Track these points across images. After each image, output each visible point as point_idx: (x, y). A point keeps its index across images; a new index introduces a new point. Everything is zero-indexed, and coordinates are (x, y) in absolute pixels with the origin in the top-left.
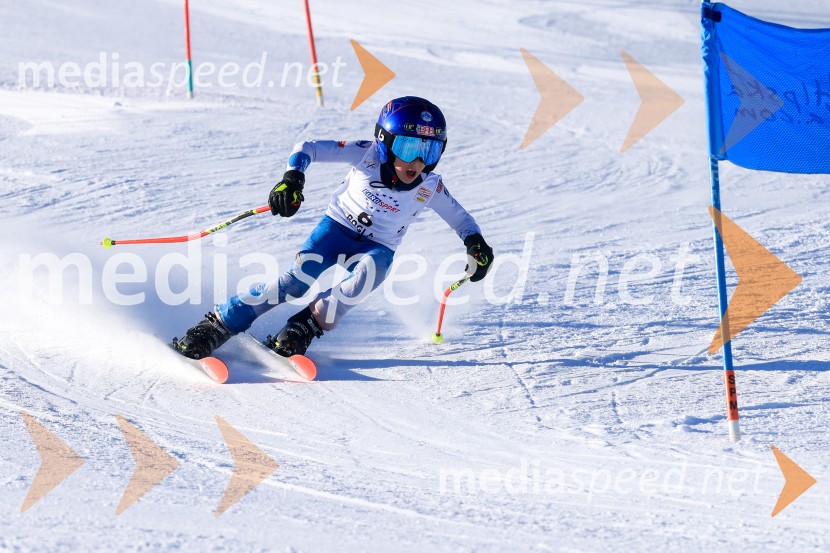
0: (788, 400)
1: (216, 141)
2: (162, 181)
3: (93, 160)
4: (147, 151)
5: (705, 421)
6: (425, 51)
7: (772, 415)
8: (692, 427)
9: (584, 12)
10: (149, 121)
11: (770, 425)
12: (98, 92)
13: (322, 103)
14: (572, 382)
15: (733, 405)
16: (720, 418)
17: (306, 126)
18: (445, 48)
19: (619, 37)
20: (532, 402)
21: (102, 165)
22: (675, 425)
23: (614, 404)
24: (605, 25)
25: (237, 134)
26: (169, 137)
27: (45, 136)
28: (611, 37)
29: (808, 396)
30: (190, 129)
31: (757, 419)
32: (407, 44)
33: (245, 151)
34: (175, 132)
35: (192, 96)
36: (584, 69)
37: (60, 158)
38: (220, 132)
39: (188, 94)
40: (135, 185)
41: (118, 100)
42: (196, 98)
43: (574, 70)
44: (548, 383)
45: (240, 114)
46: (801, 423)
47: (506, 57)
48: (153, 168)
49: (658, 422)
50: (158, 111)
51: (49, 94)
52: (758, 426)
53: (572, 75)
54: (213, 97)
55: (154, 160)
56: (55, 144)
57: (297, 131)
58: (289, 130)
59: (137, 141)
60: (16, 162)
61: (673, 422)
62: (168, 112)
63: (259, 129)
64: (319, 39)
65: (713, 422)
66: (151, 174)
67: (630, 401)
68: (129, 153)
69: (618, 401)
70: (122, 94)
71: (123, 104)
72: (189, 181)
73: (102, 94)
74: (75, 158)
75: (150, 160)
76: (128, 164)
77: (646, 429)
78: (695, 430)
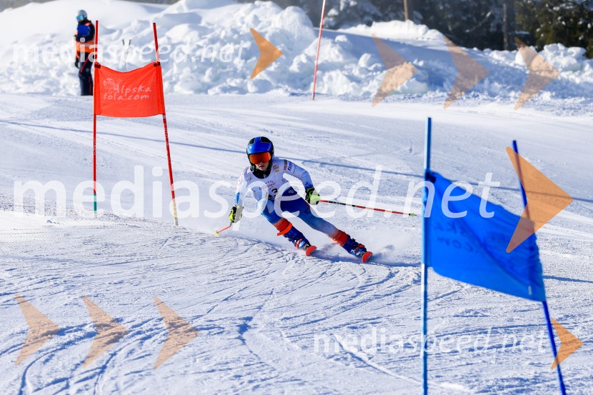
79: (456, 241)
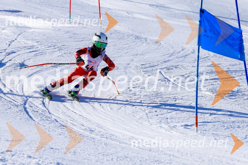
0: (209, 121)
1: (75, 36)
2: (62, 46)
3: (46, 39)
4: (59, 38)
5: (189, 126)
6: (126, 12)
7: (205, 125)
8: (186, 127)
9: (165, 4)
10: (59, 29)
11: (205, 128)
13: (101, 27)
14: (158, 111)
16: (193, 125)
18: (131, 12)
20: (148, 117)
21: (48, 41)
22: (182, 126)
23: (167, 119)
26: (64, 34)
27: (35, 32)
29: (214, 120)
30: (69, 32)
31: (202, 126)
32: (122, 10)
33: (83, 39)
34: (66, 33)
37: (38, 38)
38: (76, 34)
40: (55, 47)
44: (152, 111)
45: (81, 29)
46: (212, 128)
47: (145, 16)
48: (60, 43)
49: (178, 125)
50: (62, 27)
52: (202, 128)
56: (37, 34)
59: (56, 35)
61: (182, 125)
62: (64, 27)
63: (86, 33)
64: (101, 7)
65: (191, 126)
66: (59, 44)
67: (171, 118)
68: (54, 38)
69: (168, 118)
72: (68, 47)
74: (41, 39)
76: (54, 41)
77: (175, 127)
78: (187, 128)
79: (211, 36)
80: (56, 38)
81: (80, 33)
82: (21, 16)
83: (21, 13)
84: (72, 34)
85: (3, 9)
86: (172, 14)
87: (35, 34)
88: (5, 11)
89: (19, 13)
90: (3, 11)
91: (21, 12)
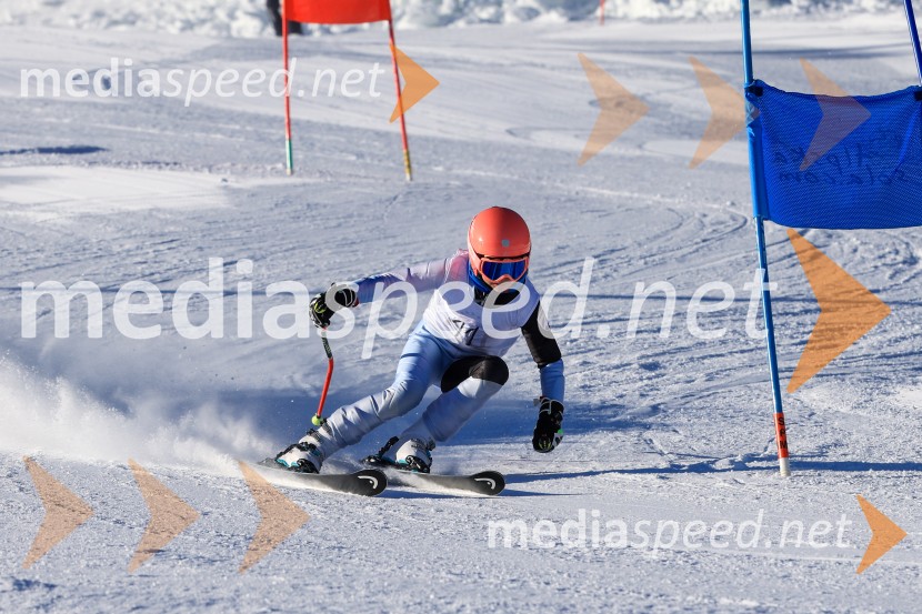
1: (314, 213)
3: (202, 231)
4: (252, 222)
6: (504, 131)
9: (649, 94)
10: (253, 195)
12: (206, 170)
13: (411, 179)
15: (784, 445)
17: (395, 198)
18: (523, 128)
19: (680, 116)
21: (210, 235)
24: (669, 105)
25: (332, 206)
26: (272, 209)
27: (158, 210)
28: (673, 116)
30: (290, 202)
33: (342, 220)
34: (276, 205)
35: (292, 172)
36: (649, 146)
37: (172, 228)
38: (316, 204)
39: (288, 171)
41: (225, 176)
42: (295, 174)
43: (640, 147)
45: (336, 188)
47: (577, 136)
50: (261, 187)
51: (162, 172)
53: (638, 152)
54: (310, 174)
55: (257, 232)
56: (168, 216)
57: (387, 203)
58: (380, 201)
59: (242, 213)
60: (133, 233)
62: (270, 187)
63: (352, 202)
68: (234, 224)
70: (228, 172)
71: (230, 179)
73: (210, 171)
74: (186, 229)
75: (254, 230)
80: (244, 224)
81: (330, 202)
82: (105, 162)
83: (101, 154)
84: (299, 207)
85: (32, 147)
86: (679, 125)
87: (161, 216)
88: (43, 151)
89: (94, 154)
90: (33, 151)
91: (103, 150)
